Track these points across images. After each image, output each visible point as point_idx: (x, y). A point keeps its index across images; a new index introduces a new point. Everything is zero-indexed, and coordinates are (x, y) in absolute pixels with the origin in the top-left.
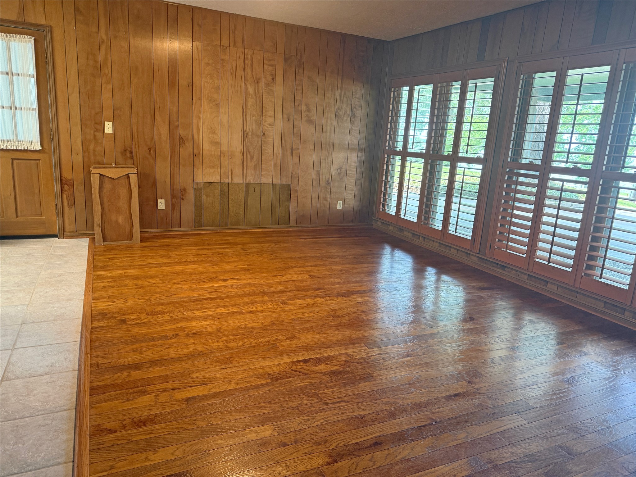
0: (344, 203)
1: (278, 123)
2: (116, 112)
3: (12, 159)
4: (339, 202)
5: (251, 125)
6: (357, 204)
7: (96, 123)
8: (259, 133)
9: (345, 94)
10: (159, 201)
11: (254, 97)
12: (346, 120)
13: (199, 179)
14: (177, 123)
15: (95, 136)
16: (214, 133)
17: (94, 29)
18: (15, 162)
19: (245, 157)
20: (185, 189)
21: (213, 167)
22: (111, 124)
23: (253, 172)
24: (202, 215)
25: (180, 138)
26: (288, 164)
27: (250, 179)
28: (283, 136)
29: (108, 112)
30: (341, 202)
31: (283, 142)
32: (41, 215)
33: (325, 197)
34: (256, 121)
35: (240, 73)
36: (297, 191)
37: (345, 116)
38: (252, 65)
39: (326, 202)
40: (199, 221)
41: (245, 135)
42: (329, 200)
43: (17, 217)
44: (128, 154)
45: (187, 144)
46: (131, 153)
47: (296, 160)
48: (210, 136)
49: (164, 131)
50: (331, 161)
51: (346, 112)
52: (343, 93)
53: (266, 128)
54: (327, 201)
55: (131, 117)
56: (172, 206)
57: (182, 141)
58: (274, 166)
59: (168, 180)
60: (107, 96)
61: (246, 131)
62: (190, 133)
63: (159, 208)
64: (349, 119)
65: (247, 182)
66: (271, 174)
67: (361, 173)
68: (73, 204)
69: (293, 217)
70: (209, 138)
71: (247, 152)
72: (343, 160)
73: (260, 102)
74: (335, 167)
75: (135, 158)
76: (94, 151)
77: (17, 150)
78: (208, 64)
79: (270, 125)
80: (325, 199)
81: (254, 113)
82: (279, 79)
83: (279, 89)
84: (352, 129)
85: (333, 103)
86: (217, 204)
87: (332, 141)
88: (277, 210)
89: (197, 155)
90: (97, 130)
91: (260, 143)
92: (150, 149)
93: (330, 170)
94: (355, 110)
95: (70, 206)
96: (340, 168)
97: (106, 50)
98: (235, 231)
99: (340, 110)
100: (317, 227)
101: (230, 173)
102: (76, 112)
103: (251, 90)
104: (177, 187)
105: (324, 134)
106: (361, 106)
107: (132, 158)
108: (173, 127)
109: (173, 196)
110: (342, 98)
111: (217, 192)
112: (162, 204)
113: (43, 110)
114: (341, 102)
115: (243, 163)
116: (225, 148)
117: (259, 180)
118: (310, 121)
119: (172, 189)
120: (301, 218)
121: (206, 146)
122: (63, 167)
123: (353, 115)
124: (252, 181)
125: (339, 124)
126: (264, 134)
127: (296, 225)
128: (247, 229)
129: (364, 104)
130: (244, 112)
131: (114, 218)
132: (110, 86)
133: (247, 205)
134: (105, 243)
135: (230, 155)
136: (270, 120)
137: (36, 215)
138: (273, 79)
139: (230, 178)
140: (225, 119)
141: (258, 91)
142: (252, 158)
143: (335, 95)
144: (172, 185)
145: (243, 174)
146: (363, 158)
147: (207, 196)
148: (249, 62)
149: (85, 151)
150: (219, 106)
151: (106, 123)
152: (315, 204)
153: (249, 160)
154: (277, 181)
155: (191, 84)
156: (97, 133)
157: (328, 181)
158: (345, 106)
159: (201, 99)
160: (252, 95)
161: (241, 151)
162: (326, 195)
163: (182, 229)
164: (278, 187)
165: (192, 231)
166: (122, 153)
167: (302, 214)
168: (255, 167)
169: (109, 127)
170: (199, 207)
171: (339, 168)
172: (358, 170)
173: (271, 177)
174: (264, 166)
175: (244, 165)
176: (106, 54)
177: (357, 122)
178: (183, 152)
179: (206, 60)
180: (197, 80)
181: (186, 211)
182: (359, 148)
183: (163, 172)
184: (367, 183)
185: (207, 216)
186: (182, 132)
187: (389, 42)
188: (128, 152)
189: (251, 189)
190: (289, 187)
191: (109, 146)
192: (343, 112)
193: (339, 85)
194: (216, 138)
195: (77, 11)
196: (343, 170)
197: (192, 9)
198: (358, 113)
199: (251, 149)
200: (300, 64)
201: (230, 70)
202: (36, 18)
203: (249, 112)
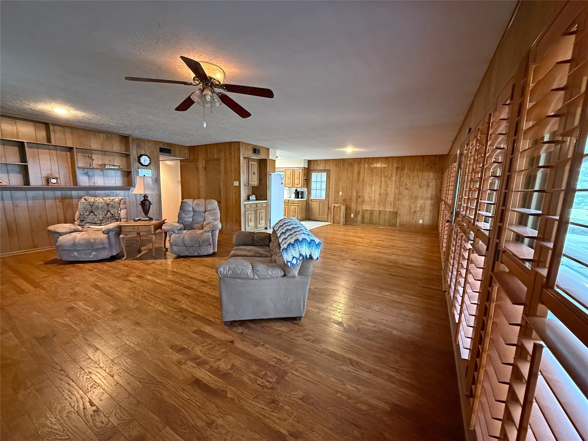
1: (393, 190)
2: (343, 189)
4: (420, 220)
5: (383, 191)
6: (430, 222)
7: (338, 192)
8: (386, 193)
9: (424, 177)
11: (384, 182)
13: (364, 208)
14: (359, 192)
15: (337, 196)
16: (370, 194)
17: (340, 169)
18: (320, 202)
19: (380, 202)
20: (359, 212)
21: (368, 205)
23: (382, 207)
24: (364, 220)
26: (396, 204)
27: (381, 209)
28: (395, 194)
29: (341, 189)
30: (422, 220)
31: (395, 196)
32: (324, 216)
35: (379, 174)
36: (400, 215)
37: (424, 186)
40: (363, 222)
41: (380, 194)
43: (319, 216)
47: (400, 203)
49: (354, 194)
50: (416, 203)
53: (388, 192)
55: (346, 191)
56: (356, 216)
57: (360, 197)
58: (391, 204)
59: (355, 209)
60: (341, 185)
62: (362, 195)
63: (351, 217)
64: (426, 187)
67: (433, 209)
68: (331, 214)
69: (398, 224)
70: (368, 196)
72: (423, 203)
73: (386, 183)
74: (418, 206)
75: (346, 202)
76: (337, 200)
77: (320, 200)
78: (369, 174)
79: (390, 191)
80: (414, 219)
81: (384, 187)
82: (394, 175)
83: (394, 178)
84: (428, 191)
85: (418, 181)
86: (369, 216)
87: (417, 196)
88: (392, 221)
89: (363, 201)
90: (338, 194)
91: (386, 197)
92: (350, 199)
93: (416, 207)
94: (429, 183)
96: (422, 206)
97: (342, 173)
98: (374, 226)
99: (421, 184)
100: (409, 229)
101: (374, 207)
102: (333, 190)
103: (383, 179)
104: (357, 211)
105: (413, 193)
106: (432, 182)
108: (357, 193)
109: (356, 213)
110: (422, 179)
111: (369, 213)
112: (352, 215)
113: (327, 190)
116: (373, 199)
117: (385, 209)
118: (407, 189)
119: (356, 211)
120: (402, 225)
121: (367, 198)
122: (329, 204)
123: (428, 185)
125: (421, 189)
127: (399, 228)
128: (379, 226)
129: (434, 181)
130: (380, 187)
131: (336, 218)
132: (342, 183)
133: (380, 218)
134: (333, 224)
135: (375, 201)
136: (390, 189)
138: (392, 175)
139: (374, 209)
140: (373, 189)
141: (386, 180)
142: (382, 202)
143: (419, 178)
144: (356, 210)
145: (379, 207)
146: (434, 203)
147: (366, 214)
148: (383, 171)
149: (335, 200)
150: (372, 185)
152: (408, 220)
154: (392, 210)
155: (363, 180)
157: (415, 211)
158: (424, 182)
159: (366, 184)
161: (378, 200)
162: (414, 217)
163: (358, 224)
164: (392, 212)
165: (360, 225)
166: (343, 200)
167: (402, 223)
168: (383, 205)
169: (341, 193)
170: (363, 217)
172: (431, 207)
173: (390, 209)
174: (387, 205)
175: (379, 204)
177: (430, 188)
178: (360, 200)
179: (369, 172)
180: (365, 179)
181: (359, 218)
182: (432, 199)
183: (353, 206)
184: (436, 213)
185: (366, 220)
186: (360, 194)
187: (448, 155)
188: (345, 200)
189: (381, 212)
190: (397, 213)
191: (340, 198)
192: (423, 184)
193: (421, 174)
194: (370, 196)
195: (336, 165)
196: (423, 208)
197: (365, 158)
198: (431, 184)
199: (382, 199)
200: (403, 169)
201: (376, 174)
202: (327, 168)
203: (382, 187)
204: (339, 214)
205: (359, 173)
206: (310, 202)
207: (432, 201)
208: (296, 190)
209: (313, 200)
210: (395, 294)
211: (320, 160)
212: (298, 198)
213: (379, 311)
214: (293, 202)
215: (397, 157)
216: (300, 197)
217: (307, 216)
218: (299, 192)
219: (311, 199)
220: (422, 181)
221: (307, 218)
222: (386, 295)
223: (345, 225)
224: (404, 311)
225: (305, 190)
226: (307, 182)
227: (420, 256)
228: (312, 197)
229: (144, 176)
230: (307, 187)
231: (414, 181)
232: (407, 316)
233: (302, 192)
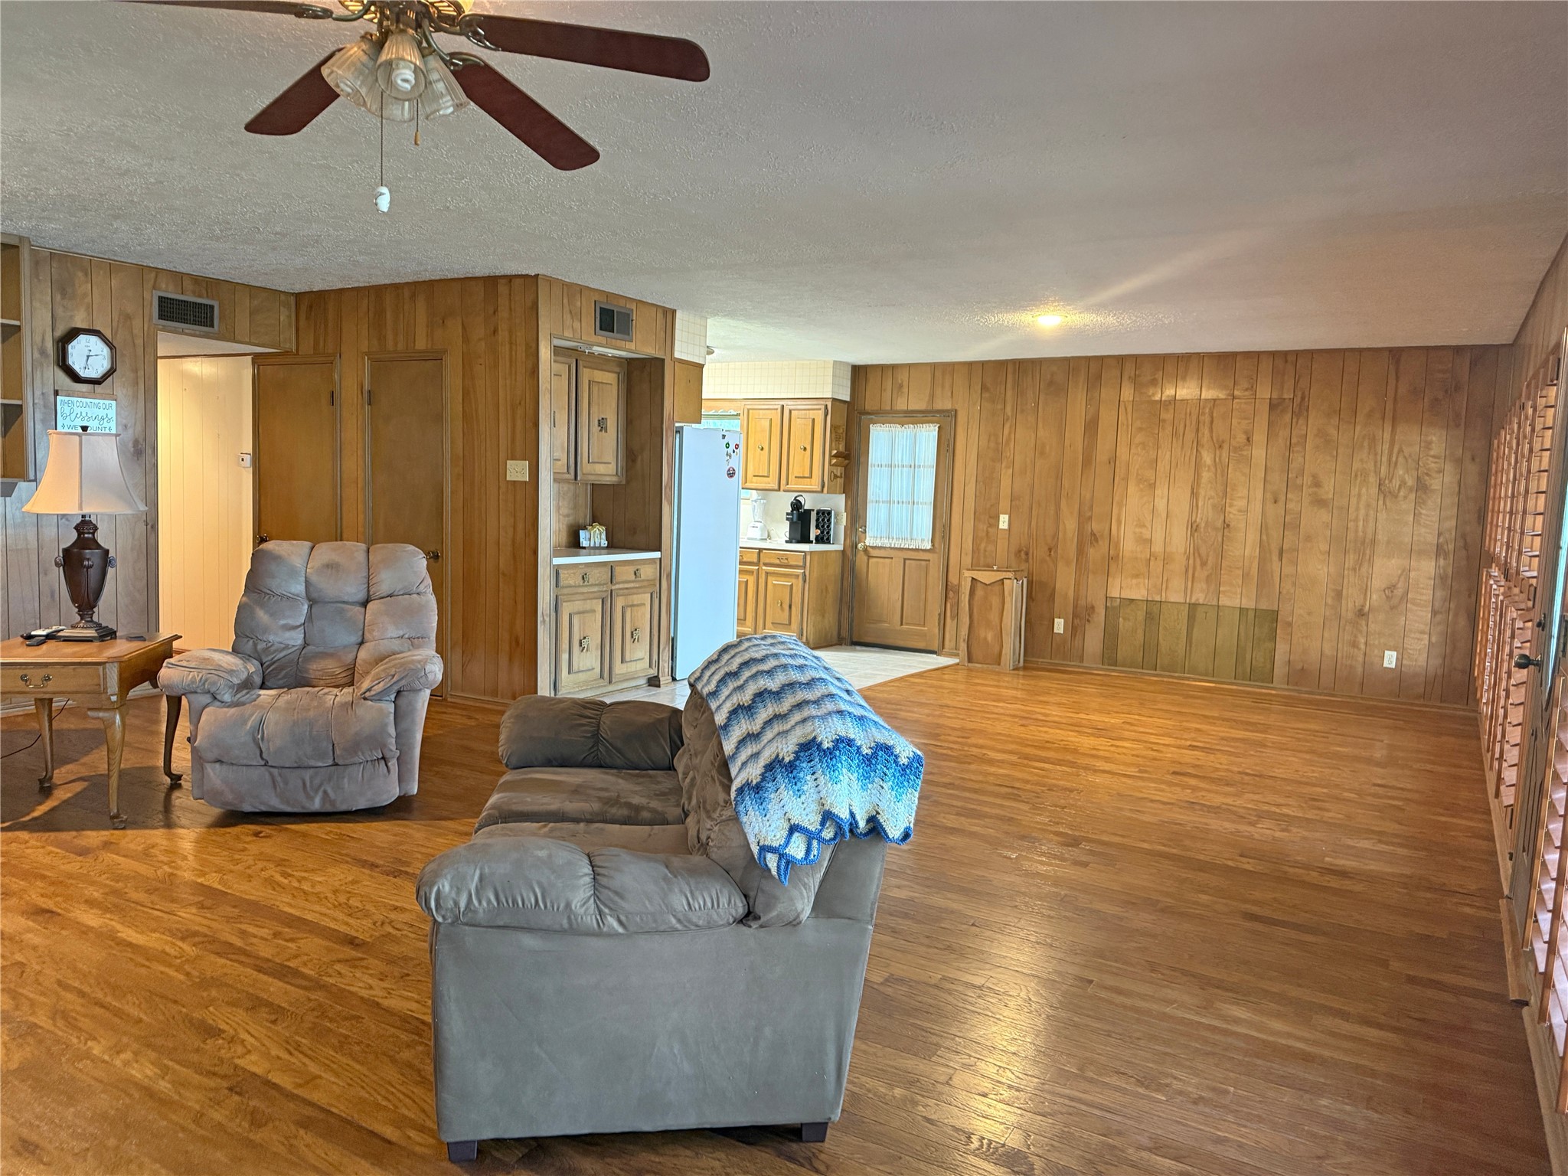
0: (1400, 657)
1: (1256, 507)
2: (1013, 503)
3: (905, 559)
4: (1387, 653)
5: (1206, 511)
6: (1436, 662)
7: (990, 517)
8: (1219, 524)
9: (1401, 451)
10: (1056, 620)
11: (1213, 469)
12: (1405, 497)
13: (1115, 593)
14: (1090, 514)
15: (987, 532)
16: (1144, 526)
17: (1000, 406)
18: (907, 562)
19: (1191, 562)
20: (1093, 607)
21: (1137, 576)
22: (1006, 517)
23: (1204, 586)
24: (1116, 649)
25: (1093, 534)
26: (1272, 576)
27: (1199, 597)
28: (1264, 528)
29: (1004, 503)
30: (1394, 654)
31: (1264, 537)
32: (924, 625)
33: (1354, 641)
34: (1214, 506)
35: (1190, 435)
36: (1290, 624)
37: (1403, 490)
38: (1212, 422)
39: (1356, 650)
40: (1110, 656)
41: (1193, 528)
42: (1362, 646)
43: (902, 624)
44: (1023, 554)
45: (1100, 542)
46: (1027, 554)
47: (1288, 570)
48: (1137, 530)
49: (1070, 525)
50: (1368, 572)
51: (1403, 483)
52: (1396, 450)
53: (1231, 516)
54: (1359, 649)
55: (1031, 509)
56: (1075, 628)
57: (1095, 538)
58: (1245, 576)
59: (1071, 593)
60: (1006, 482)
61: (1195, 521)
62: (1107, 528)
63: (1055, 631)
64: (1413, 496)
65: (1193, 601)
66: (1239, 590)
67: (1445, 601)
68: (956, 616)
69: (1280, 670)
70: (1135, 533)
71: (1196, 555)
72: (1400, 572)
73: (1222, 476)
74: (1378, 583)
75: (1030, 560)
76: (985, 551)
77: (908, 549)
78: (1140, 429)
79: (1239, 511)
80: (1354, 645)
81: (1213, 494)
82: (1260, 437)
83: (1259, 453)
84: (1421, 513)
85: (1373, 468)
86: (1140, 632)
87: (1370, 536)
88: (1248, 657)
89: (1112, 559)
90: (990, 525)
91: (1220, 539)
92: (1050, 550)
93: (1365, 591)
94: (1427, 478)
95: (952, 618)
96: (1392, 587)
97: (1010, 427)
98: (1165, 679)
99: (1391, 481)
100: (1333, 696)
101: (1164, 586)
102: (970, 505)
103: (1207, 458)
104: (1082, 602)
105: (1351, 525)
106: (1441, 471)
107: (1027, 561)
108: (1083, 519)
109: (1075, 615)
110: (1394, 459)
111: (1141, 615)
112: (1059, 626)
113: (939, 504)
114: (1393, 465)
115: (1187, 571)
116: (1158, 547)
117: (1215, 599)
118: (1320, 502)
119: (1075, 606)
120: (1299, 675)
121: (1128, 545)
122: (950, 569)
123: (1421, 487)
124: (1201, 601)
125: (1388, 504)
126: (1228, 526)
127: (1286, 687)
128: (1188, 679)
129: (1449, 467)
130: (1194, 494)
131: (982, 634)
132: (1010, 471)
133: (1191, 638)
134: (970, 664)
135: (1167, 559)
136: (1241, 503)
137: (919, 625)
138: (1248, 440)
139: (1164, 595)
140: (1161, 504)
141: (1220, 459)
142: (1204, 564)
143: (1376, 454)
144: (1076, 599)
145: (1186, 588)
146: (1450, 571)
147: (1124, 619)
148: (1207, 418)
149: (976, 551)
150: (1152, 486)
151: (1002, 517)
152: (1328, 651)
153: (1198, 567)
154: (1249, 603)
155: (1113, 460)
156: (990, 529)
157: (1361, 610)
158: (1401, 472)
159: (1126, 479)
160: (1209, 467)
161: (1185, 553)
162: (1356, 637)
163: (1085, 664)
164: (1251, 614)
165: (1097, 669)
166: (1016, 555)
167: (1300, 667)
168: (1208, 579)
169: (1004, 522)
170: (1111, 637)
171: (1388, 588)
172: (1438, 594)
173: (1239, 596)
174: (1225, 578)
175: (1190, 575)
176: (1010, 433)
177: (1433, 501)
178: (1094, 554)
179: (1138, 424)
180: (1123, 453)
181: (1093, 640)
182: (1440, 551)
183: (1065, 581)
184: (1463, 622)
185: (1124, 651)
186: (1095, 526)
187: (1512, 345)
188: (1023, 553)
189: (1200, 614)
190: (1273, 616)
191: (1002, 546)
192: (1396, 483)
193: (1387, 436)
194: (1147, 534)
195: (984, 388)
196: (1399, 592)
197: (1121, 359)
198: (1435, 484)
199: (1203, 551)
200: (1301, 410)
201: (1175, 434)
202: (943, 403)
203: (1202, 492)
204: (994, 616)
205: (1092, 427)
206: (861, 559)
207: (1442, 562)
208: (797, 505)
209: (873, 553)
210: (1279, 1016)
211: (909, 366)
212: (805, 539)
213: (1201, 1098)
214: (782, 560)
215: (1273, 354)
216: (812, 537)
217: (845, 625)
218: (808, 512)
219: (866, 550)
220: (1392, 465)
221: (845, 633)
222: (1237, 1021)
223: (1025, 668)
224: (1324, 1102)
225: (837, 503)
226: (846, 467)
227: (1391, 827)
228: (873, 536)
229: (85, 428)
230: (846, 490)
231: (1356, 465)
232: (1337, 1125)
233: (824, 516)
